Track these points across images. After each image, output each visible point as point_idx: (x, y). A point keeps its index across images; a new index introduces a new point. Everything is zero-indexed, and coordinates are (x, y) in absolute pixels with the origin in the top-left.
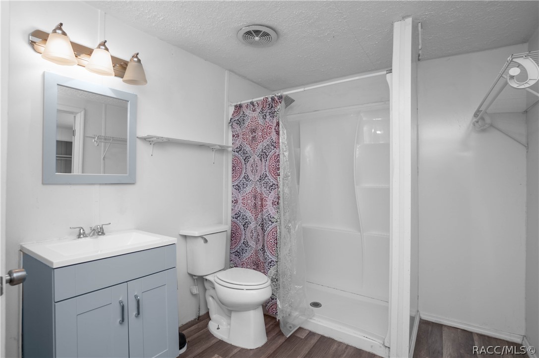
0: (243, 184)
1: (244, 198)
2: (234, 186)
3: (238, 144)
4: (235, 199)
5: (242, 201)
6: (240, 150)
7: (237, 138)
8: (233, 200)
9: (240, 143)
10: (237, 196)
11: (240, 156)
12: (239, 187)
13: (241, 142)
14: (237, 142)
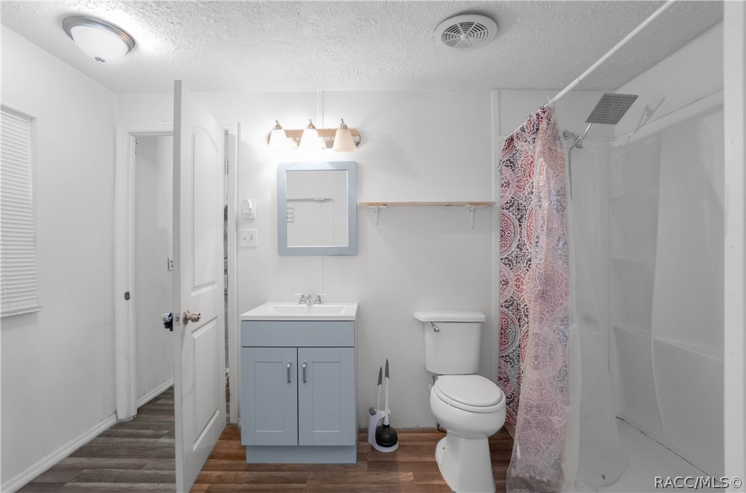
0: (517, 257)
1: (518, 278)
2: (502, 259)
3: (508, 196)
4: (504, 279)
5: (516, 283)
6: (510, 206)
7: (506, 188)
8: (501, 279)
9: (511, 195)
10: (506, 274)
11: (511, 214)
12: (509, 261)
13: (513, 193)
14: (507, 194)
